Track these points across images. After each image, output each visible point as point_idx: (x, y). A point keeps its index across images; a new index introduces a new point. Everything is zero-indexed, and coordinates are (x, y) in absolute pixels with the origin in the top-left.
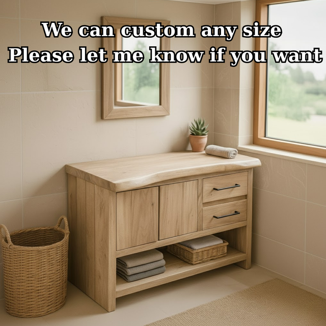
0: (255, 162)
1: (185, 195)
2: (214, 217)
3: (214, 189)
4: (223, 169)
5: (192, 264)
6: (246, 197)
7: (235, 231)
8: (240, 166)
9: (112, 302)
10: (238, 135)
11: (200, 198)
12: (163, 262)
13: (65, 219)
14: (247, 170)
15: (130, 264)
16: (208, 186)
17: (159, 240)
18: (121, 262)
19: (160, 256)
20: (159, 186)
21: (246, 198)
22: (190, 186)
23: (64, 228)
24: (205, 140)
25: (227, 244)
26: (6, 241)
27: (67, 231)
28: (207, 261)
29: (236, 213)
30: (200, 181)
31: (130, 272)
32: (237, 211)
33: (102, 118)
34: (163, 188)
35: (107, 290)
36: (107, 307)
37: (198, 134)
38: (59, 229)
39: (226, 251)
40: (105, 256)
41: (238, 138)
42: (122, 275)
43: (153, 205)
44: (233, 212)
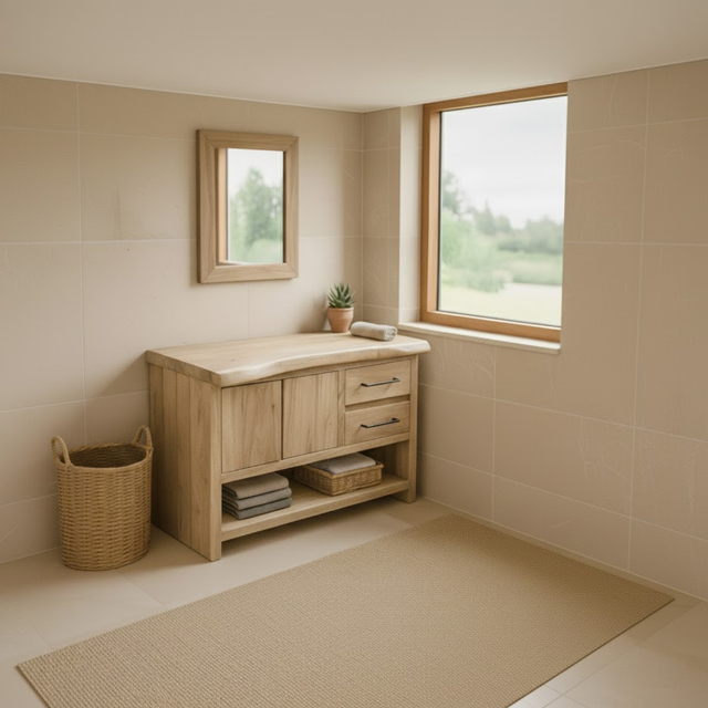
0: (421, 345)
2: (362, 426)
3: (362, 385)
4: (375, 355)
5: (331, 496)
6: (408, 397)
7: (393, 447)
8: (399, 352)
9: (215, 546)
10: (398, 307)
11: (341, 398)
12: (289, 491)
13: (147, 430)
14: (410, 357)
15: (241, 494)
16: (353, 380)
17: (282, 459)
18: (228, 491)
19: (285, 482)
20: (282, 380)
21: (409, 399)
22: (328, 379)
23: (145, 443)
24: (350, 313)
25: (382, 466)
26: (63, 461)
27: (149, 448)
28: (354, 491)
29: (395, 420)
30: (341, 373)
31: (242, 505)
32: (395, 417)
33: (198, 280)
34: (287, 383)
35: (209, 530)
36: (209, 554)
37: (339, 306)
38: (138, 445)
39: (380, 477)
40: (207, 481)
41: (398, 312)
42: (230, 510)
43: (273, 407)
44: (390, 420)
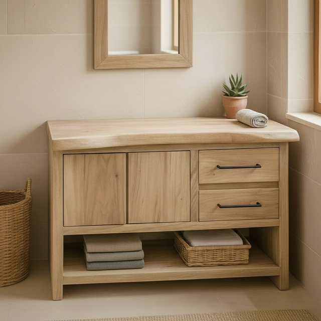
1: (169, 168)
2: (218, 205)
3: (218, 167)
4: (228, 139)
5: (187, 266)
6: (276, 184)
8: (259, 138)
9: (57, 288)
10: (287, 98)
11: (194, 177)
12: (141, 254)
15: (90, 247)
16: (207, 161)
17: (127, 223)
19: (138, 245)
21: (277, 186)
22: (177, 159)
25: (250, 247)
28: (212, 266)
29: (258, 205)
30: (193, 153)
31: (89, 257)
32: (259, 202)
34: (132, 157)
36: (52, 294)
41: (287, 101)
43: (117, 176)
44: (255, 203)
